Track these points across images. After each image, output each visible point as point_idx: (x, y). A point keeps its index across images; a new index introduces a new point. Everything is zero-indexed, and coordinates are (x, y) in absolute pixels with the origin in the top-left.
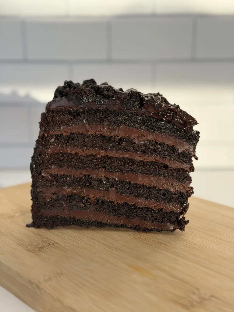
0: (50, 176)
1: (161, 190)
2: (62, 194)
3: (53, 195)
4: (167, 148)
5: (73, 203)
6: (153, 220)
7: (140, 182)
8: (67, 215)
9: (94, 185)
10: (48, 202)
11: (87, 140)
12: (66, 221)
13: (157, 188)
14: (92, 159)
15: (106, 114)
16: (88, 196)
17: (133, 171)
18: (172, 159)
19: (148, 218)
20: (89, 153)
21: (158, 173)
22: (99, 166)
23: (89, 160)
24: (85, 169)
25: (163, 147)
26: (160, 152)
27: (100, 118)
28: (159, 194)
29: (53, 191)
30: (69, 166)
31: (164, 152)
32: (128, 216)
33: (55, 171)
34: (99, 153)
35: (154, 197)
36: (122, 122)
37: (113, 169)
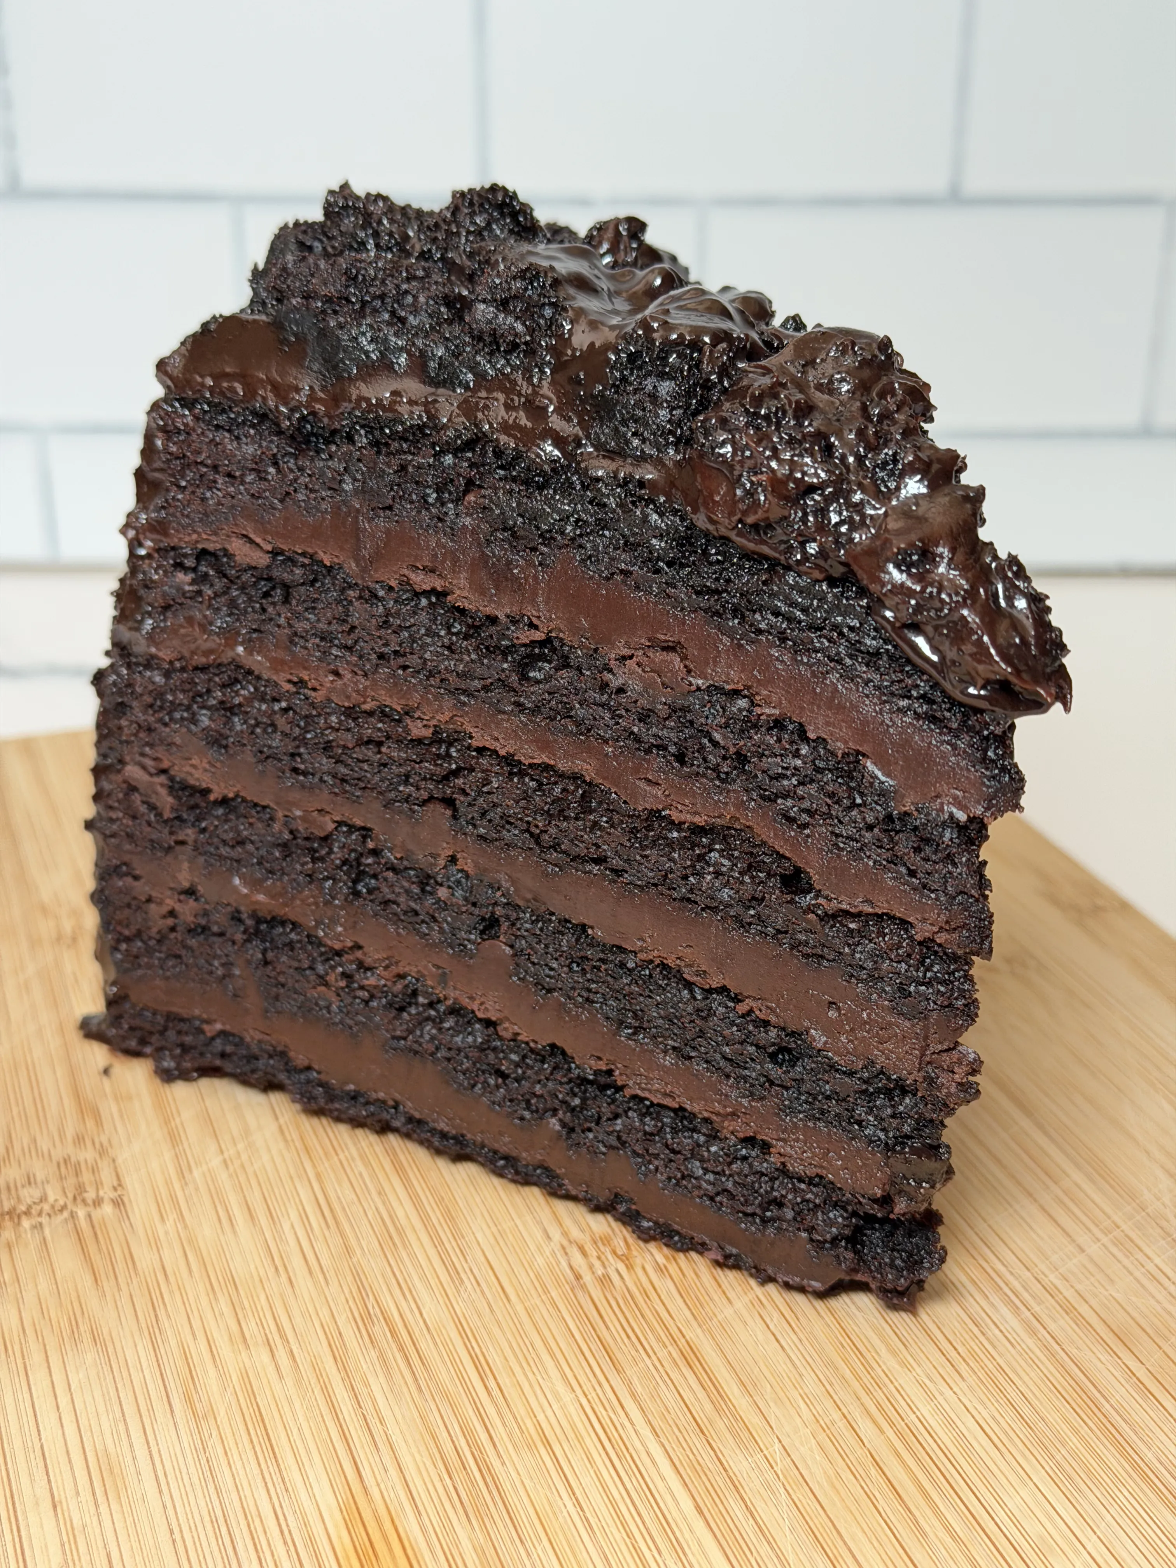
0: (171, 794)
1: (763, 1024)
2: (228, 904)
3: (182, 897)
4: (822, 765)
5: (283, 973)
6: (712, 1199)
7: (644, 941)
8: (255, 1029)
9: (391, 897)
10: (159, 932)
11: (359, 612)
12: (248, 1062)
13: (742, 1008)
14: (388, 737)
15: (472, 465)
16: (359, 954)
17: (609, 865)
18: (842, 845)
19: (683, 1177)
20: (369, 700)
21: (752, 912)
22: (422, 792)
23: (369, 742)
24: (346, 792)
25: (798, 750)
26: (771, 778)
27: (436, 484)
28: (751, 1049)
29: (184, 879)
30: (261, 752)
31: (801, 783)
32: (572, 1130)
33: (193, 766)
34: (424, 713)
35: (724, 1057)
36: (559, 538)
37: (498, 829)
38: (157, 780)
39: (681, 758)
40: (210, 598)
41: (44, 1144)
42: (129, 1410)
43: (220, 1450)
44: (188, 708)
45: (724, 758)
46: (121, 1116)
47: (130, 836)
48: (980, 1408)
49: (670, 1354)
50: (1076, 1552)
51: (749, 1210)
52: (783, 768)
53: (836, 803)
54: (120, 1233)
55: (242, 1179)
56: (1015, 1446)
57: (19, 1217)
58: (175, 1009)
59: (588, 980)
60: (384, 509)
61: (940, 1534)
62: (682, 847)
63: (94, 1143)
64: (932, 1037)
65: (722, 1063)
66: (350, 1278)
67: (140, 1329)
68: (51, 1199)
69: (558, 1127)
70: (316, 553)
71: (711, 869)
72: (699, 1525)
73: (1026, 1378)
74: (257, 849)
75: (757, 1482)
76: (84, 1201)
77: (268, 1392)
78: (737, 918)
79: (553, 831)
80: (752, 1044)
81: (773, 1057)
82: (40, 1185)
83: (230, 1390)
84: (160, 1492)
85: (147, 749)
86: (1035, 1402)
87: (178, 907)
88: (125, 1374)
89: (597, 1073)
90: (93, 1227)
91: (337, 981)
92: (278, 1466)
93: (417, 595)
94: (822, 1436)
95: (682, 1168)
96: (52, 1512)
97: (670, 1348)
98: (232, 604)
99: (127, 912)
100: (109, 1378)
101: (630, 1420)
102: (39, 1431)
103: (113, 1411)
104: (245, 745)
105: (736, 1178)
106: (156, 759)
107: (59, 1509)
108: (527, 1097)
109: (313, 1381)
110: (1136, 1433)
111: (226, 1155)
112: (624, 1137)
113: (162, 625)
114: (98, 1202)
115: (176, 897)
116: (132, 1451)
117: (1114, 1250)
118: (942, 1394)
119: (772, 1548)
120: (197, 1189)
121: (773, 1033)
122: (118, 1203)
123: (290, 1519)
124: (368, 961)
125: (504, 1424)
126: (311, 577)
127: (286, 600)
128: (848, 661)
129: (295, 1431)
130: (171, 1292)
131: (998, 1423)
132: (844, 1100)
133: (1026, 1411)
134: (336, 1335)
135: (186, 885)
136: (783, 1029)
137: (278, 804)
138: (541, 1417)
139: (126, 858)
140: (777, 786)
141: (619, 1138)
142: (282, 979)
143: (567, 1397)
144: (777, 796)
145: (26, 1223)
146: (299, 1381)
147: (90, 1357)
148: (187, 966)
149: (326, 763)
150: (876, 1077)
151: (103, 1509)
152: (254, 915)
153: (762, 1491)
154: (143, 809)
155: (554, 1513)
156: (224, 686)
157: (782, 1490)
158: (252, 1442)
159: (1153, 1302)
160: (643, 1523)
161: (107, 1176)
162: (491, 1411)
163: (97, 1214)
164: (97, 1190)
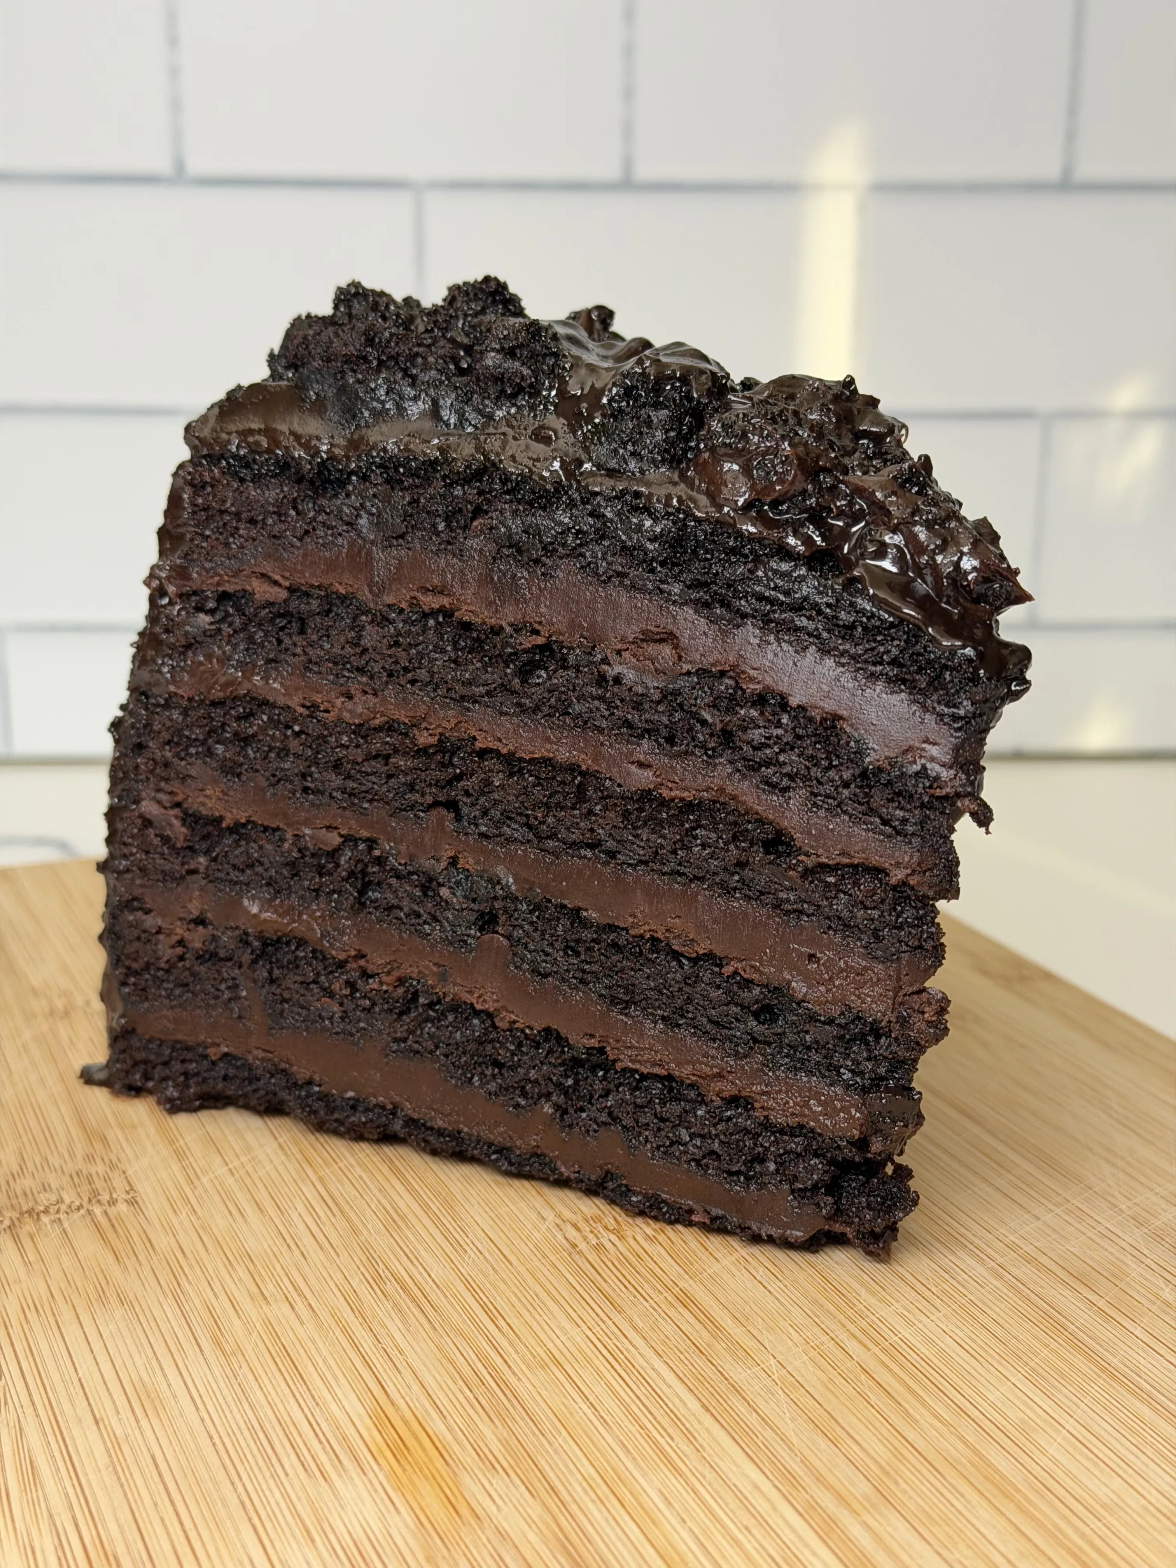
0: (184, 824)
1: (747, 984)
2: (237, 928)
3: (192, 926)
4: (801, 732)
5: (288, 989)
6: (698, 1162)
7: (635, 917)
8: (258, 1048)
9: (395, 902)
10: (168, 961)
11: (371, 636)
12: (250, 1083)
13: (728, 970)
14: (396, 751)
15: (481, 493)
16: (362, 962)
17: (603, 848)
18: (820, 803)
19: (672, 1144)
20: (378, 716)
21: (736, 878)
22: (427, 797)
23: (376, 757)
24: (354, 804)
25: (779, 720)
26: (755, 748)
27: (445, 512)
28: (737, 1010)
29: (194, 909)
30: (274, 775)
31: (782, 751)
32: (565, 1112)
33: (206, 796)
34: (431, 724)
35: (710, 1021)
36: (560, 549)
37: (498, 824)
38: (172, 812)
39: (671, 740)
40: (230, 636)
41: (56, 1161)
42: (161, 1350)
43: (250, 1377)
44: (203, 743)
45: (712, 735)
46: (127, 1140)
47: (142, 870)
48: (957, 1331)
49: (666, 1298)
50: (1056, 1430)
51: (735, 1168)
52: (766, 738)
53: (815, 765)
54: (136, 1223)
55: (248, 1181)
56: (993, 1358)
57: (38, 1214)
58: (180, 1037)
59: (582, 962)
60: (397, 538)
61: (930, 1421)
62: (671, 824)
63: (103, 1159)
64: (905, 979)
65: (709, 1027)
66: (359, 1252)
67: (164, 1293)
68: (67, 1201)
69: (551, 1111)
70: (332, 584)
71: (699, 841)
72: (707, 1420)
73: (997, 1310)
74: (266, 870)
75: (757, 1387)
76: (99, 1201)
77: (291, 1333)
78: (723, 885)
79: (550, 820)
80: (737, 1005)
81: (756, 1015)
82: (55, 1190)
83: (255, 1334)
84: (197, 1409)
85: (163, 784)
86: (1007, 1326)
87: (187, 936)
88: (153, 1324)
89: (589, 1050)
90: (110, 1221)
91: (341, 989)
92: (307, 1387)
93: (425, 616)
94: (813, 1353)
95: (671, 1135)
96: (95, 1427)
97: (665, 1294)
98: (251, 639)
99: (136, 945)
100: (139, 1330)
101: (634, 1346)
102: (75, 1369)
103: (145, 1353)
104: (257, 771)
105: (722, 1137)
106: (171, 793)
107: (101, 1425)
108: (523, 1083)
109: (333, 1325)
110: (1101, 1346)
111: (231, 1166)
112: (616, 1112)
113: (182, 664)
114: (113, 1202)
115: (185, 926)
116: (167, 1381)
117: (1067, 1218)
118: (920, 1322)
119: (777, 1434)
120: (206, 1191)
121: (757, 991)
122: (133, 1202)
123: (324, 1425)
124: (371, 969)
125: (517, 1352)
126: (326, 607)
127: (302, 632)
128: (825, 635)
129: (320, 1362)
130: (191, 1266)
131: (975, 1341)
132: (824, 1047)
133: (999, 1332)
134: (351, 1293)
135: (196, 913)
136: (766, 986)
137: (287, 824)
138: (550, 1346)
139: (137, 892)
140: (759, 756)
141: (610, 1114)
142: (286, 995)
143: (574, 1331)
144: (760, 766)
145: (45, 1219)
146: (319, 1325)
147: (118, 1313)
148: (193, 993)
149: (336, 781)
150: (853, 1022)
151: (144, 1423)
152: (260, 937)
153: (762, 1393)
154: (156, 841)
155: (571, 1414)
156: (239, 718)
157: (780, 1392)
158: (280, 1370)
159: (1106, 1254)
160: (655, 1418)
161: (118, 1182)
162: (504, 1343)
163: (112, 1211)
164: (111, 1194)
